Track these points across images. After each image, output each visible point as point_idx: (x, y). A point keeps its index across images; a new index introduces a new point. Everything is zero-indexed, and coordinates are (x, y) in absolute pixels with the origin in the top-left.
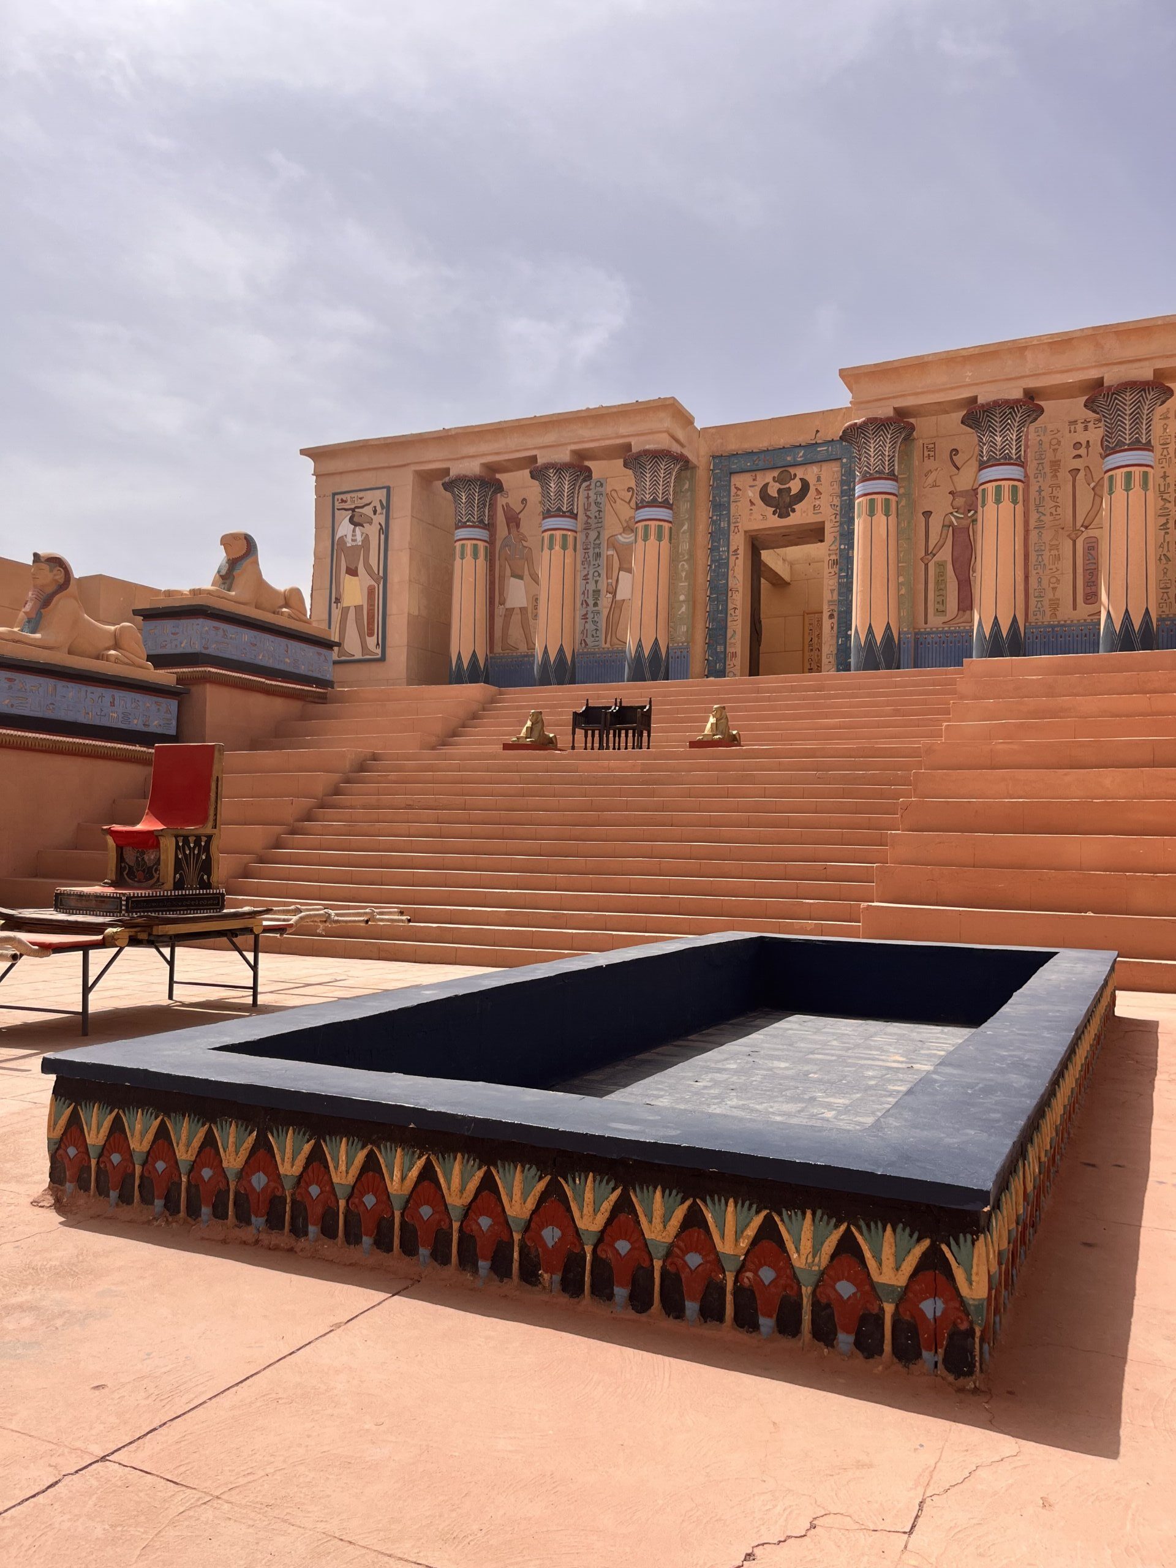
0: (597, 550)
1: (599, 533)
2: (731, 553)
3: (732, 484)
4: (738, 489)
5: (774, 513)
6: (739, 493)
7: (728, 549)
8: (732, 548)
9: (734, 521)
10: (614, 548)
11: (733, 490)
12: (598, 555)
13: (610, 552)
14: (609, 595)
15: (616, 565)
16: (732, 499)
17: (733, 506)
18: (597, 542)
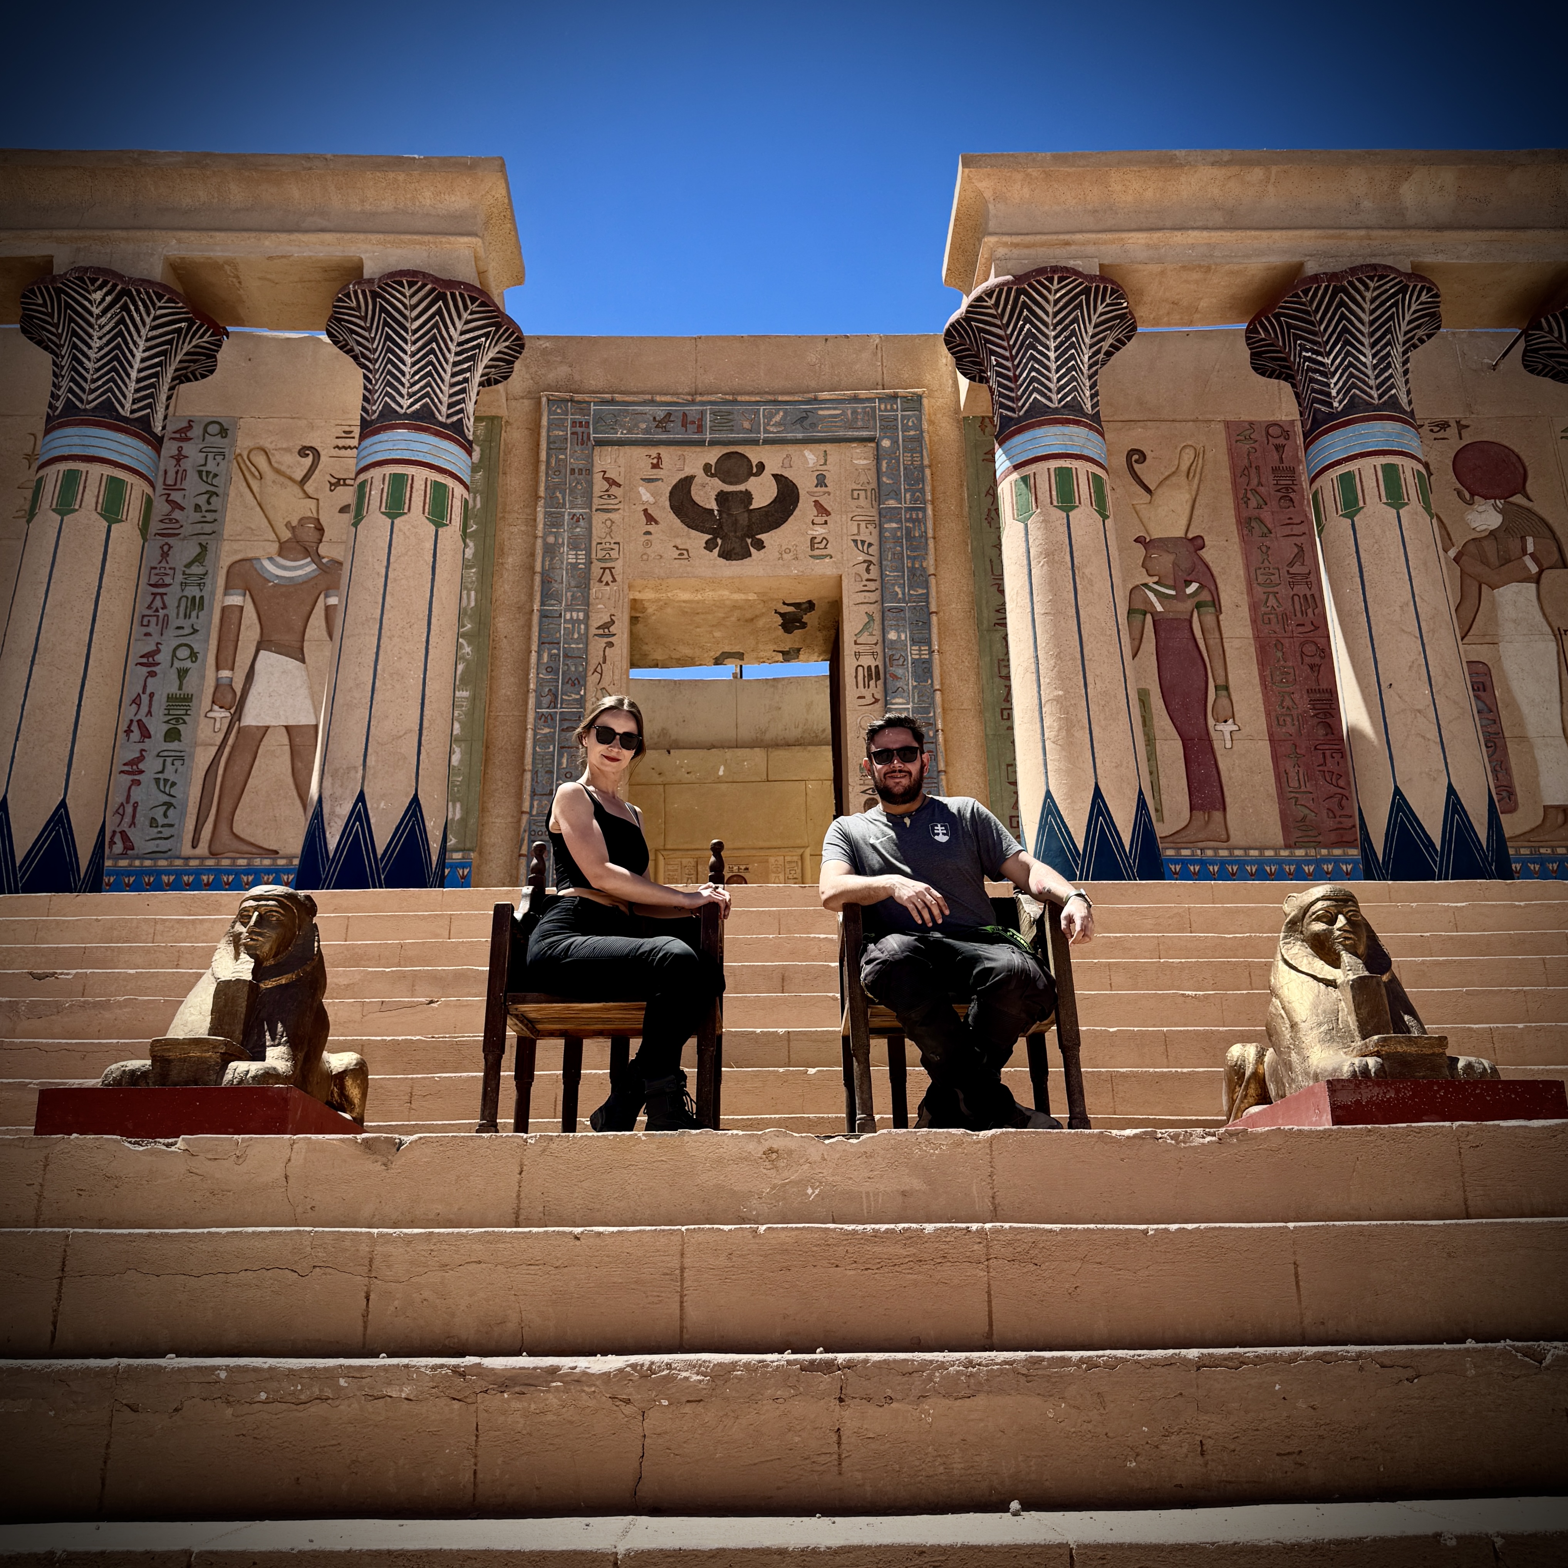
0: (192, 591)
1: (204, 548)
2: (593, 631)
3: (597, 468)
4: (612, 483)
5: (709, 546)
6: (614, 490)
7: (587, 617)
8: (599, 618)
9: (601, 554)
10: (247, 589)
11: (599, 486)
12: (197, 604)
13: (235, 600)
14: (220, 714)
15: (250, 632)
16: (596, 502)
17: (598, 519)
18: (196, 569)
